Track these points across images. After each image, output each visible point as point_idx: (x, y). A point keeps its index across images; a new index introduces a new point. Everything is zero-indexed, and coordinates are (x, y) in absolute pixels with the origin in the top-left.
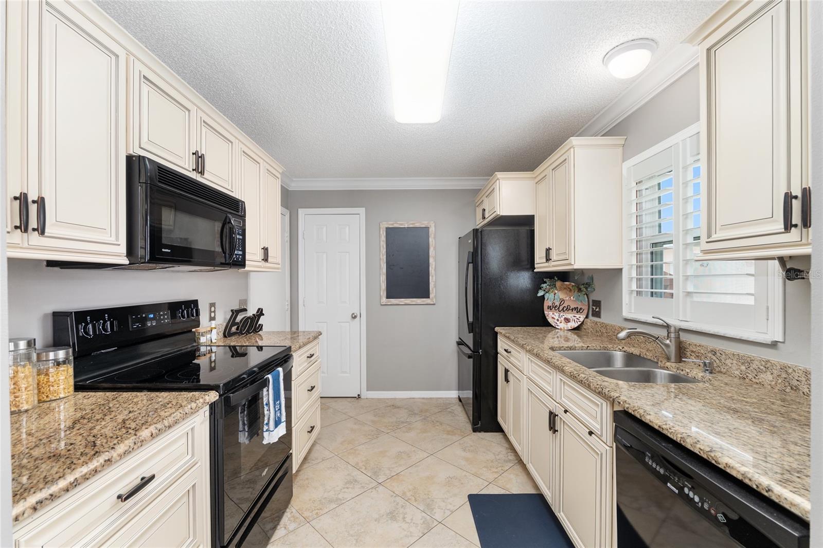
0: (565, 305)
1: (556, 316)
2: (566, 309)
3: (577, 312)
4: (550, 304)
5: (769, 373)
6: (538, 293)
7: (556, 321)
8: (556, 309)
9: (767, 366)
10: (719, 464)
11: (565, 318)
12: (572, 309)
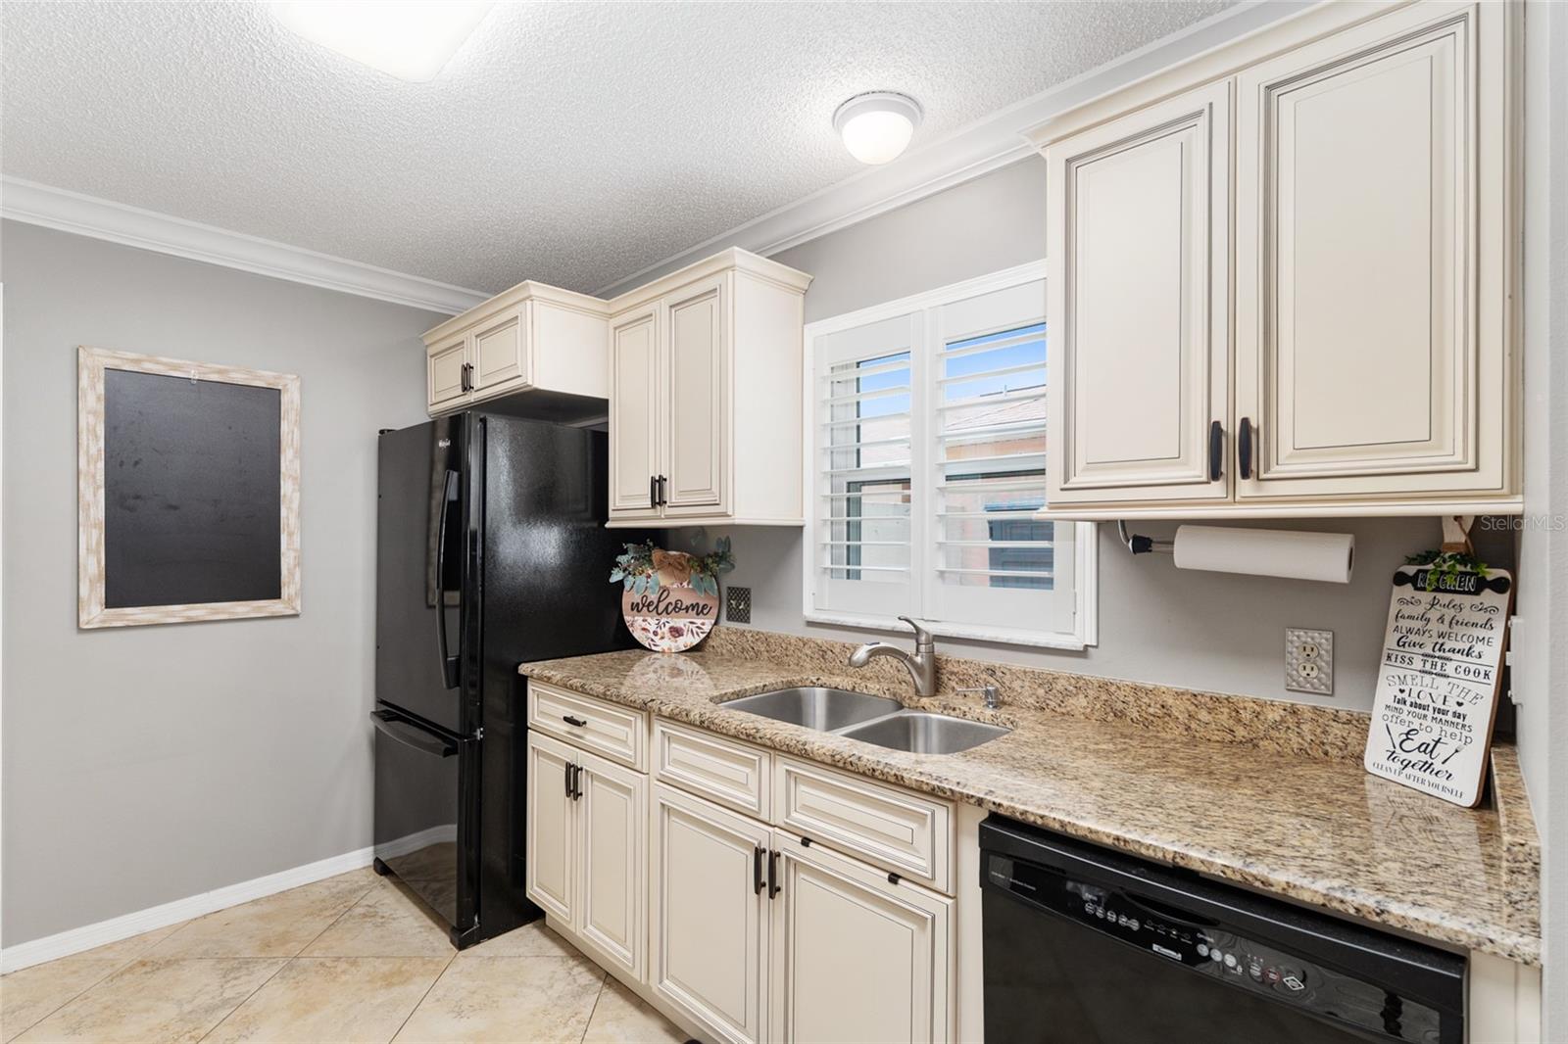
0: (672, 599)
1: (652, 623)
2: (674, 609)
3: (698, 614)
4: (637, 599)
5: (1081, 696)
6: (610, 574)
7: (651, 635)
8: (651, 608)
9: (1080, 685)
10: (1272, 885)
11: (671, 628)
12: (687, 609)
